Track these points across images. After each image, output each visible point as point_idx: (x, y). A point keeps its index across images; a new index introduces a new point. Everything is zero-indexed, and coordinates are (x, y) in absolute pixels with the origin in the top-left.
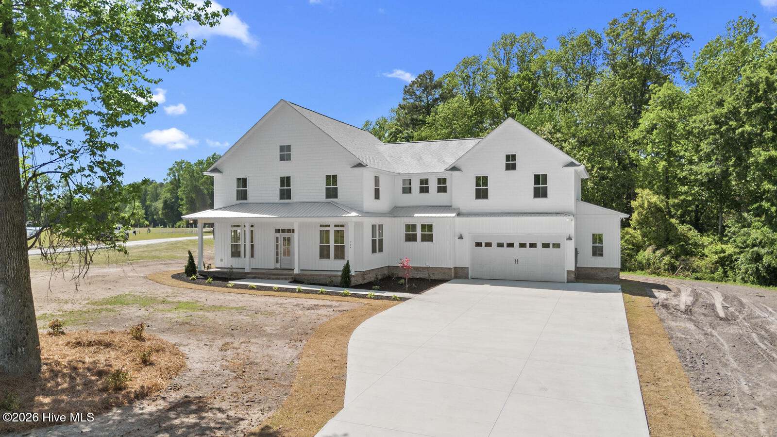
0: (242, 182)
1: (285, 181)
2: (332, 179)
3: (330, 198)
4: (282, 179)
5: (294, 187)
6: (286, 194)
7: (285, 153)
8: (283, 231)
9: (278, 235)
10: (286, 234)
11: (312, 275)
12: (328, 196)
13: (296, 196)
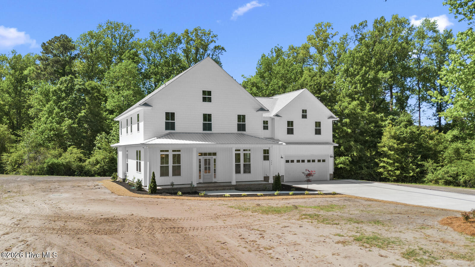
0: (170, 116)
1: (207, 118)
2: (241, 118)
3: (240, 131)
4: (205, 116)
5: (214, 122)
6: (207, 127)
7: (207, 96)
8: (205, 154)
9: (201, 157)
10: (208, 156)
11: (245, 185)
12: (239, 129)
13: (216, 128)
